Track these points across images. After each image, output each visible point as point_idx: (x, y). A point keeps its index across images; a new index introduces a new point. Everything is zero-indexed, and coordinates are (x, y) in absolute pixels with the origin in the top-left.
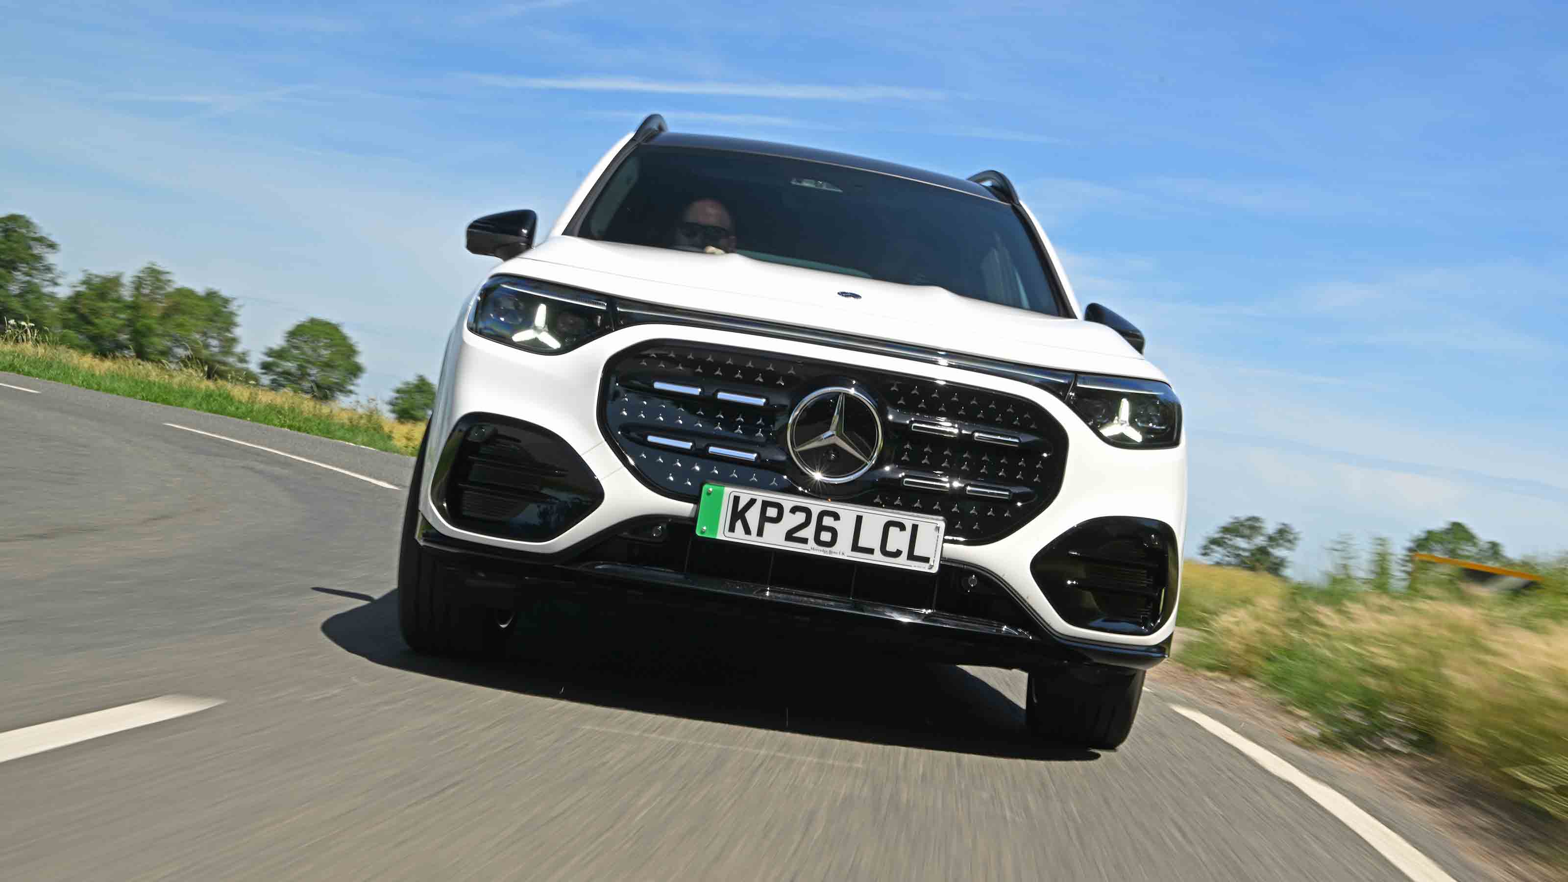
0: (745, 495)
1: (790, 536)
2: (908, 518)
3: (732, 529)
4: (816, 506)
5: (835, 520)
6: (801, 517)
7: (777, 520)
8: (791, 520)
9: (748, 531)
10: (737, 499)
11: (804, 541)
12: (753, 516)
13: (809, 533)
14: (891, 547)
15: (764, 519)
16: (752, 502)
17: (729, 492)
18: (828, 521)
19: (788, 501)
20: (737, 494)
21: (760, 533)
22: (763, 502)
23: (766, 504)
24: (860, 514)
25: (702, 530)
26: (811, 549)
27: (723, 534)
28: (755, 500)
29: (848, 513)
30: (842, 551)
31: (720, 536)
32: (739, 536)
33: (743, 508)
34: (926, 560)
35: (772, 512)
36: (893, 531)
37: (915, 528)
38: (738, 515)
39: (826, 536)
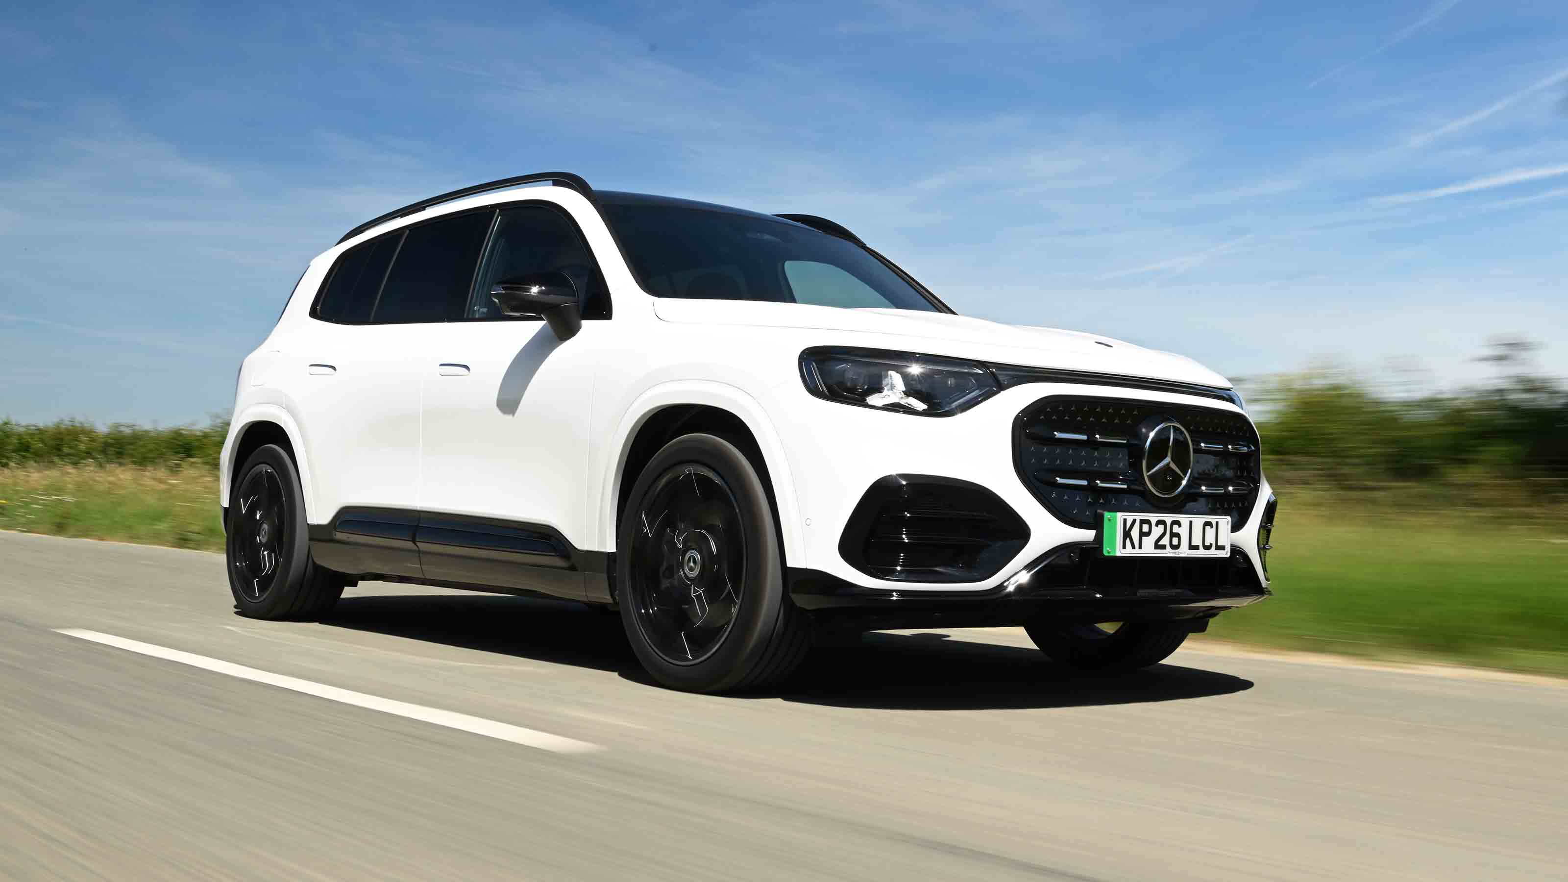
0: (1130, 517)
1: (1158, 546)
2: (1213, 519)
3: (1124, 547)
4: (1169, 518)
5: (1179, 527)
6: (1161, 527)
7: (1148, 534)
8: (1157, 531)
9: (1133, 547)
10: (1125, 520)
11: (1163, 547)
12: (1135, 533)
13: (1165, 541)
14: (1207, 543)
15: (1142, 534)
16: (1134, 521)
17: (1120, 516)
18: (1176, 529)
19: (1154, 518)
20: (1125, 517)
21: (1140, 547)
22: (1141, 520)
23: (1143, 522)
24: (1191, 519)
25: (1107, 551)
26: (1169, 553)
27: (1119, 552)
28: (1136, 519)
29: (1184, 519)
30: (1184, 552)
31: (1118, 554)
32: (1129, 552)
33: (1130, 527)
34: (1222, 548)
35: (1146, 528)
36: (1208, 528)
37: (1217, 523)
38: (1127, 534)
39: (1175, 541)
